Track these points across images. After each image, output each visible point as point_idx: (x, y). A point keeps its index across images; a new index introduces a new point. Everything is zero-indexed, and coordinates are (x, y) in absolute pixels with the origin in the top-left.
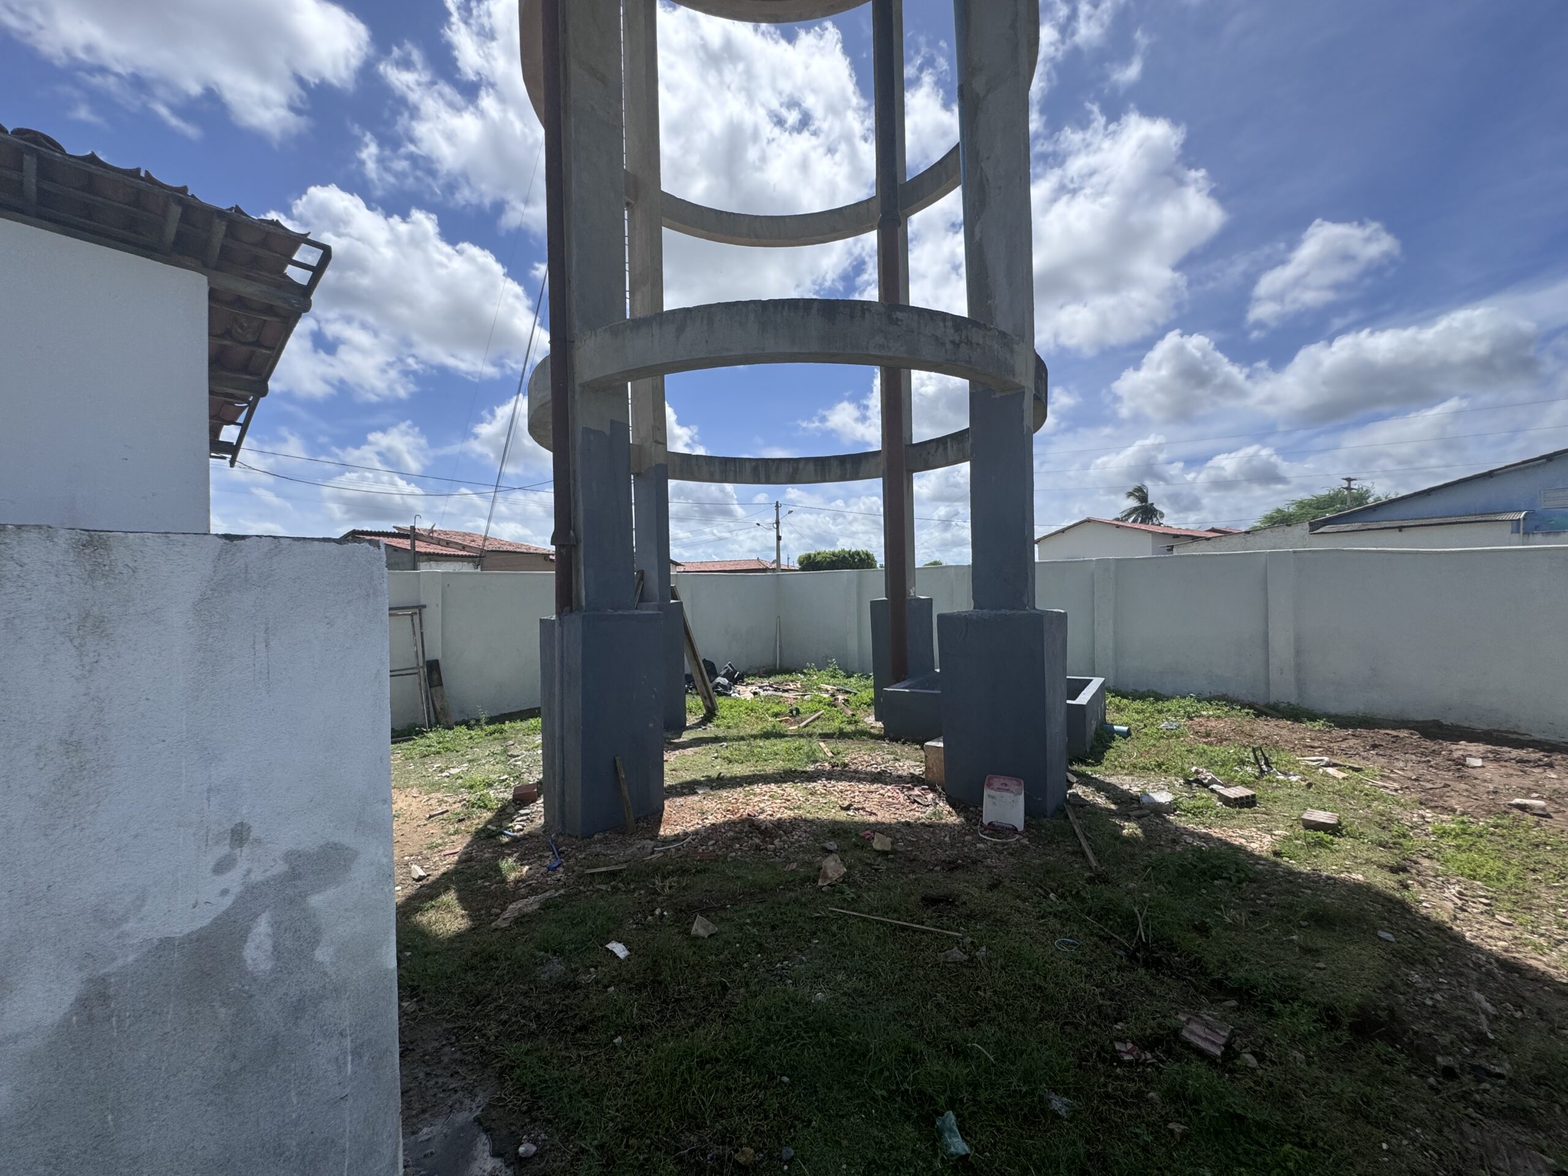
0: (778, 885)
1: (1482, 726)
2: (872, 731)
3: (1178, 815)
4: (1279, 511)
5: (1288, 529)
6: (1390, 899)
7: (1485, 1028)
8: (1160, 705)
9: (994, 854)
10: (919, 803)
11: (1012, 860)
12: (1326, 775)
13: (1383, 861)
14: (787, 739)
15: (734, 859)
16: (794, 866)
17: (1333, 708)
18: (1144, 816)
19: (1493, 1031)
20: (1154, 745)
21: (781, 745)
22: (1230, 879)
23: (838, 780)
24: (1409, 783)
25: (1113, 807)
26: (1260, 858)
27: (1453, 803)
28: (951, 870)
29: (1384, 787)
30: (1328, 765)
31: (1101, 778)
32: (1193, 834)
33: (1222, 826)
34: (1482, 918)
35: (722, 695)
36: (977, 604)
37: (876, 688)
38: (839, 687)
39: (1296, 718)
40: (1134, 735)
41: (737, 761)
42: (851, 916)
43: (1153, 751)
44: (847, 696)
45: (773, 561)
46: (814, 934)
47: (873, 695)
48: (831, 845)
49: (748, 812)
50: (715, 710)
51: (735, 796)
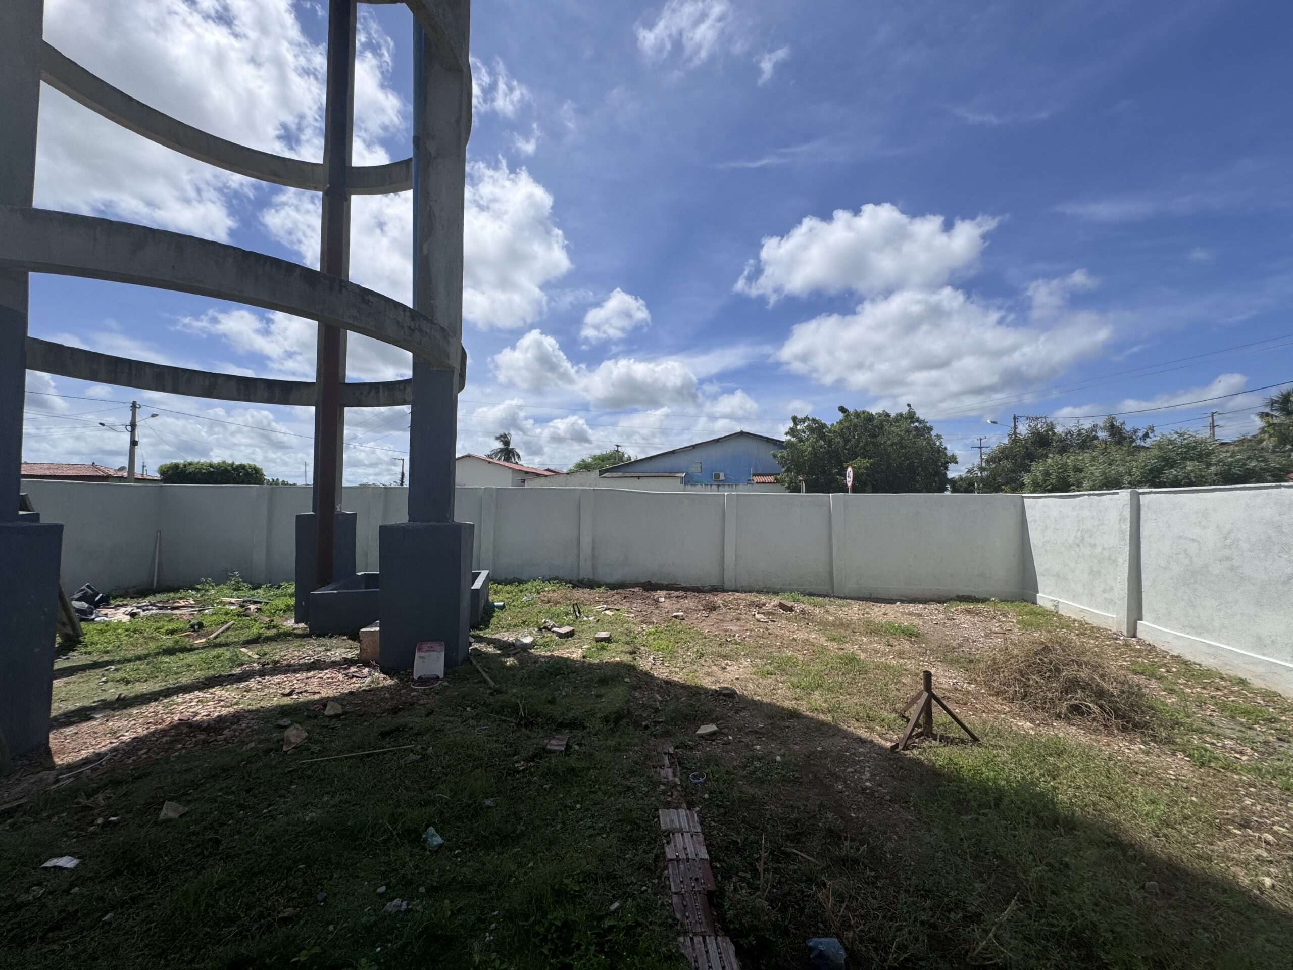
0: (241, 762)
1: (665, 582)
2: (296, 631)
3: (536, 649)
4: (583, 461)
5: (588, 473)
7: (658, 705)
8: (521, 587)
9: (424, 696)
10: (357, 677)
11: (438, 697)
12: (605, 614)
13: (627, 650)
14: (197, 651)
15: (179, 757)
16: (252, 745)
17: (608, 580)
18: (518, 653)
19: (661, 706)
20: (520, 612)
21: (190, 658)
22: (563, 674)
23: (273, 675)
24: (638, 614)
25: (499, 652)
26: (577, 661)
27: (653, 619)
28: (396, 713)
29: (628, 617)
30: (606, 610)
31: (490, 636)
32: (544, 657)
33: (558, 650)
34: (660, 667)
35: (82, 620)
36: (412, 518)
37: (296, 594)
38: (246, 599)
39: (592, 588)
40: (507, 607)
41: (138, 681)
42: (322, 761)
43: (520, 615)
44: (258, 606)
45: (122, 469)
46: (291, 782)
47: (292, 601)
48: (285, 722)
49: (176, 719)
50: (78, 636)
51: (151, 710)
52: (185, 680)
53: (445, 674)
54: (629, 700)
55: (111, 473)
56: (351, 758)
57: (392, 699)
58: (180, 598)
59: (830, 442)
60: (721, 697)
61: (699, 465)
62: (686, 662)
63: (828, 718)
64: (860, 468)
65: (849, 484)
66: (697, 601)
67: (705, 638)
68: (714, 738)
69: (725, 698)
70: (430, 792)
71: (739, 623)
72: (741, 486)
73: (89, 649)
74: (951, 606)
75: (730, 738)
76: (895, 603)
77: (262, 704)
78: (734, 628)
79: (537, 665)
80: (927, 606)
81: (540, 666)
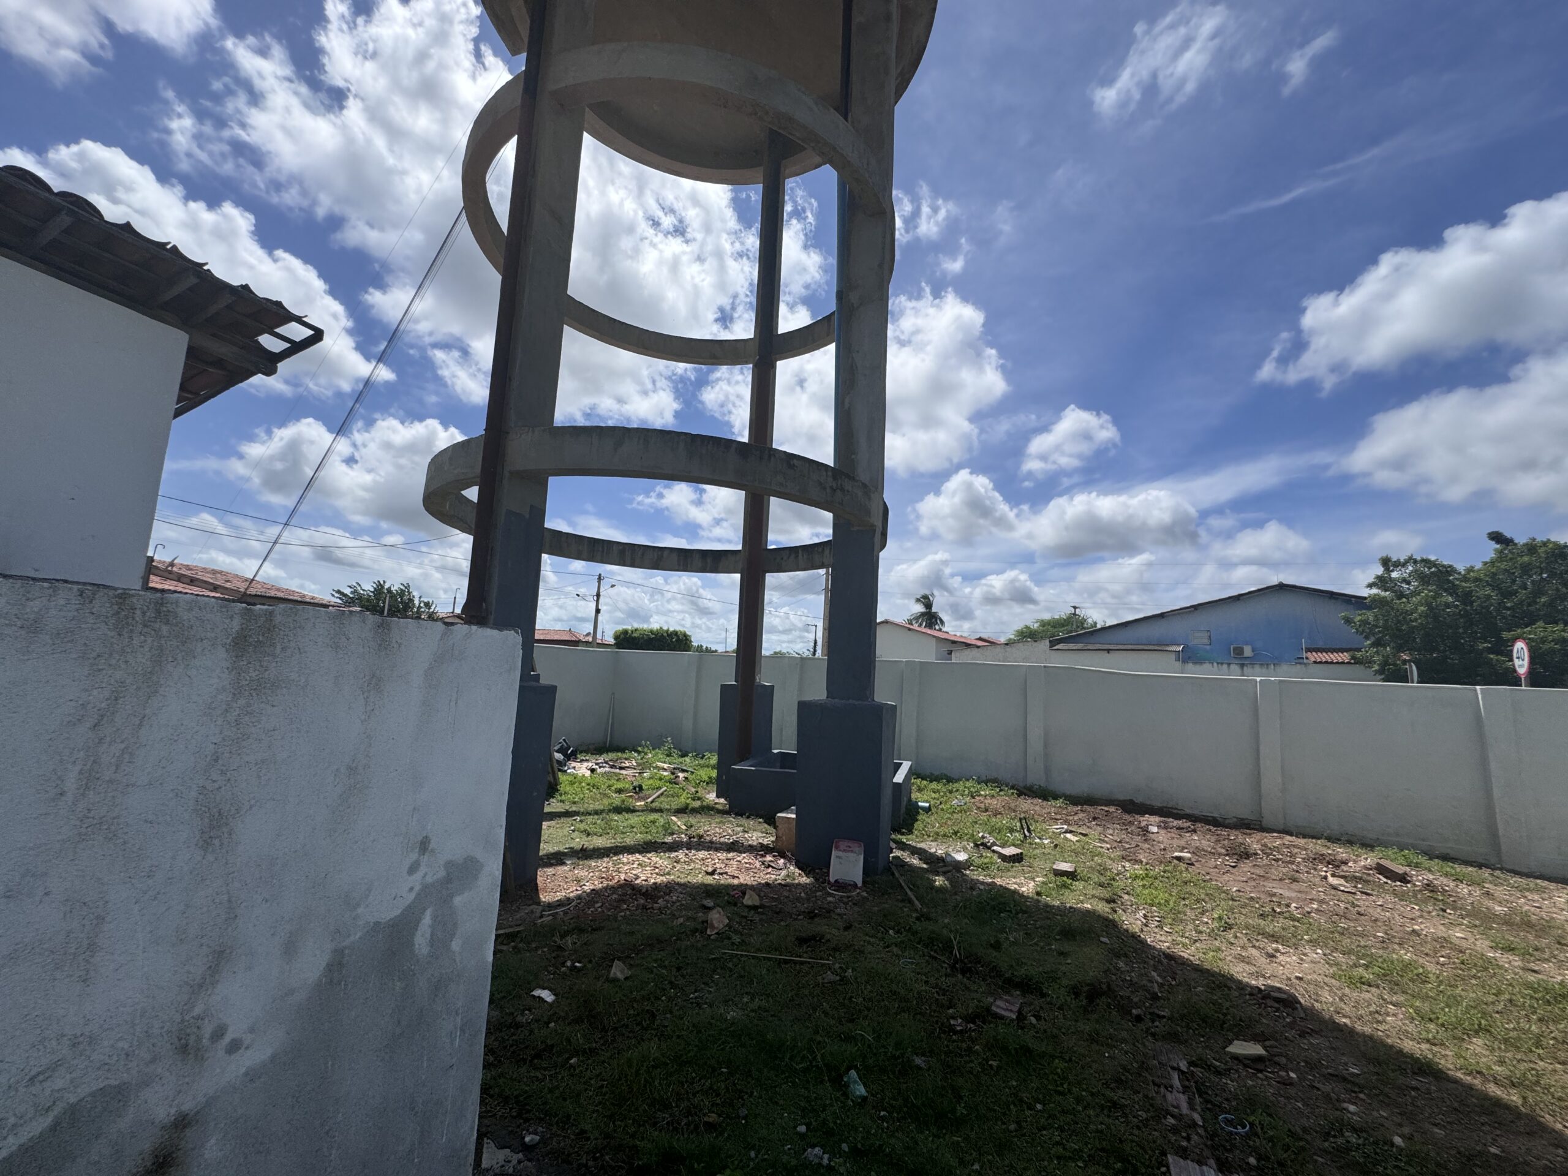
0: (672, 936)
1: (1157, 804)
2: (717, 806)
3: (972, 870)
4: (1027, 627)
5: (1035, 644)
6: (1106, 919)
7: (1156, 989)
8: (950, 786)
9: (842, 905)
10: (773, 867)
11: (856, 909)
12: (1066, 839)
13: (1102, 895)
14: (638, 814)
15: (624, 917)
16: (681, 920)
17: (1069, 790)
18: (949, 872)
19: (1161, 992)
20: (949, 818)
21: (634, 819)
22: (1010, 911)
23: (698, 850)
24: (1115, 844)
25: (925, 866)
26: (1028, 897)
27: (1141, 857)
28: (812, 918)
29: (1101, 847)
30: (1066, 832)
31: (914, 844)
32: (983, 883)
33: (1002, 877)
34: (1156, 930)
35: (560, 770)
36: (830, 694)
37: (719, 767)
38: (676, 766)
39: (1045, 798)
40: (934, 810)
41: (596, 834)
42: (742, 955)
43: (949, 823)
44: (686, 774)
45: (588, 634)
46: (714, 971)
47: (714, 774)
48: (709, 903)
49: (622, 878)
50: (556, 785)
51: (604, 865)
52: (629, 841)
53: (864, 882)
54: (1109, 970)
55: (582, 638)
56: (769, 959)
57: (808, 900)
58: (626, 759)
59: (1466, 598)
60: (1269, 1002)
61: (1206, 635)
62: (1201, 932)
64: (1543, 641)
65: (1522, 671)
66: (1213, 839)
67: (1233, 900)
68: (1260, 1066)
69: (1277, 1005)
70: (850, 1025)
71: (1294, 886)
72: (1285, 667)
73: (563, 798)
75: (1292, 1075)
77: (689, 878)
78: (1286, 893)
79: (974, 893)
81: (979, 895)
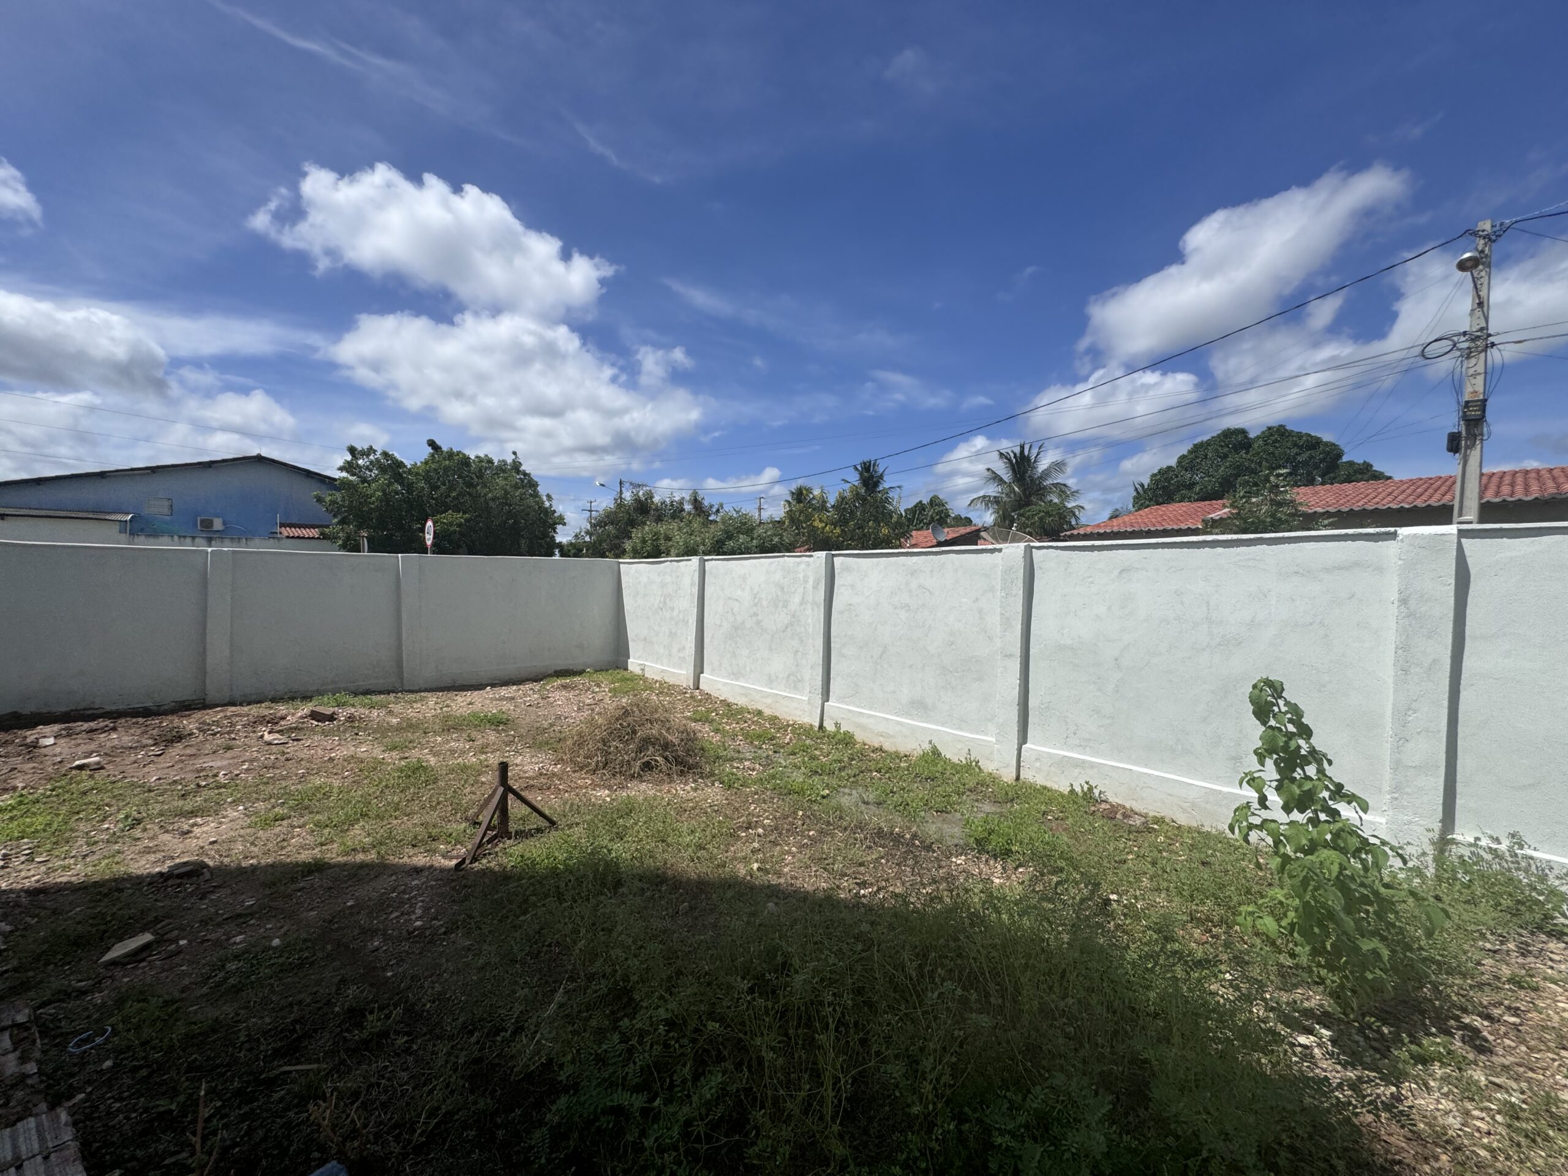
1: (60, 708)
27: (16, 782)
34: (21, 867)
60: (170, 882)
61: (166, 503)
62: (95, 843)
63: (372, 856)
65: (429, 543)
67: (149, 791)
68: (143, 955)
72: (256, 540)
74: (548, 684)
75: (182, 943)
76: (484, 689)
78: (216, 764)
80: (521, 687)
